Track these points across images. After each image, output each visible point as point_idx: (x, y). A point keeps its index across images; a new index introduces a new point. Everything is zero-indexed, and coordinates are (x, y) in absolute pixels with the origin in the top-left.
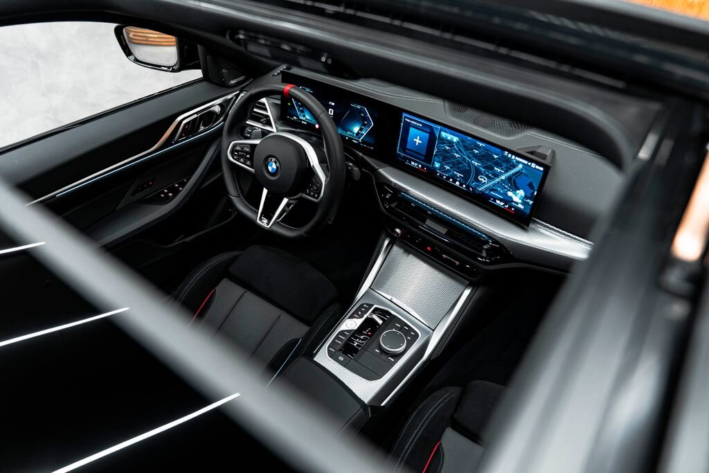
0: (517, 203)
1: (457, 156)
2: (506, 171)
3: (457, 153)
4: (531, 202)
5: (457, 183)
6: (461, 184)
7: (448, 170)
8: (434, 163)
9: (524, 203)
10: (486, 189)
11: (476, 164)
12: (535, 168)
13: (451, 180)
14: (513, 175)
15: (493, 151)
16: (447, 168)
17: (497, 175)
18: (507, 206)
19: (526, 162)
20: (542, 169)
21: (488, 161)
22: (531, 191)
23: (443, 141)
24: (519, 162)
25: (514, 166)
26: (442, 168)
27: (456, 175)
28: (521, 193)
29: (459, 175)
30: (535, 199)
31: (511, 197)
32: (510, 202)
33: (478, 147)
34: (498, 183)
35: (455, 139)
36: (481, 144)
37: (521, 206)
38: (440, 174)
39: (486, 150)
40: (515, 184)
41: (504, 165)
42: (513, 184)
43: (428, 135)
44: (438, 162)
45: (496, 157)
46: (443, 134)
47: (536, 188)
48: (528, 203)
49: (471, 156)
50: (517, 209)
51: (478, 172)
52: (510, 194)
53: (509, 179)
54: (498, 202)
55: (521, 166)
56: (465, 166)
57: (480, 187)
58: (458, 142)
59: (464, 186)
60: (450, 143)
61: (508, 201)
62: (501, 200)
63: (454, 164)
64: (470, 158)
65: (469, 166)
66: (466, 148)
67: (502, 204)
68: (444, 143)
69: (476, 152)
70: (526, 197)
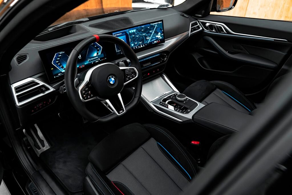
0: (160, 38)
1: (137, 36)
2: (153, 30)
3: (137, 35)
4: (163, 34)
5: (141, 46)
6: (143, 46)
7: (137, 44)
8: (131, 45)
9: (161, 36)
10: (150, 41)
11: (144, 34)
12: (160, 23)
13: (139, 47)
14: (155, 29)
15: (147, 26)
16: (136, 43)
17: (151, 34)
18: (157, 41)
19: (157, 23)
20: (161, 22)
21: (147, 30)
22: (161, 31)
23: (131, 34)
24: (155, 25)
25: (155, 27)
26: (134, 44)
27: (140, 44)
28: (159, 34)
29: (140, 43)
30: (163, 32)
31: (158, 37)
32: (158, 39)
33: (142, 28)
34: (152, 35)
35: (135, 31)
36: (143, 27)
37: (161, 38)
38: (135, 47)
39: (146, 27)
40: (157, 32)
41: (152, 28)
42: (156, 33)
43: (125, 36)
44: (132, 44)
45: (148, 27)
46: (130, 32)
47: (162, 29)
48: (162, 35)
49: (142, 33)
50: (160, 40)
51: (146, 37)
52: (157, 36)
53: (155, 32)
54: (155, 42)
55: (156, 25)
56: (141, 38)
57: (148, 42)
58: (136, 31)
59: (144, 45)
60: (134, 33)
61: (157, 39)
62: (155, 41)
63: (138, 40)
64: (141, 34)
65: (143, 37)
66: (139, 31)
67: (156, 41)
68: (132, 34)
69: (142, 30)
70: (161, 34)
